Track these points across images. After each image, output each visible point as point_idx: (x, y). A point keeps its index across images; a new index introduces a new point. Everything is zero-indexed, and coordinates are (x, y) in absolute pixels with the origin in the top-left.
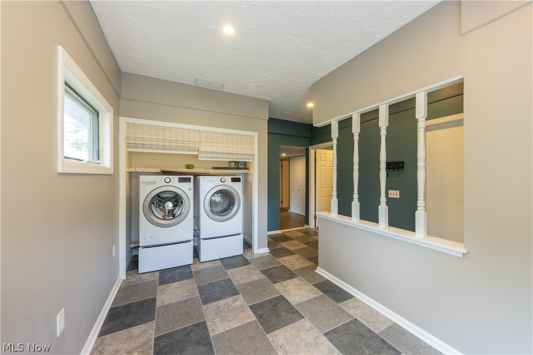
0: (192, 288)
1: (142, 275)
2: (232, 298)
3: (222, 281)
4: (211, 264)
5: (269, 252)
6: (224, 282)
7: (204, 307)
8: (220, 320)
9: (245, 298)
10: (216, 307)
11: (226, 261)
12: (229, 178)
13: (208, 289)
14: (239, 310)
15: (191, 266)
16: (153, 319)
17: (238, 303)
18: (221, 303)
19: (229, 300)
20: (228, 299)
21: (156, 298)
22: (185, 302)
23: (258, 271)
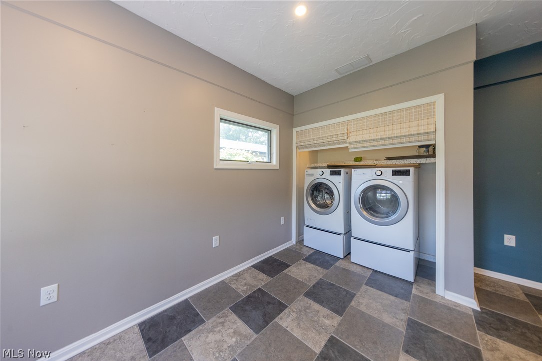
0: (315, 277)
1: (304, 247)
2: (329, 312)
3: (345, 290)
4: (359, 269)
5: (474, 310)
6: (345, 293)
7: (302, 297)
8: (295, 317)
9: (340, 324)
10: (308, 305)
11: (379, 276)
12: (390, 170)
13: (323, 287)
14: (318, 328)
15: (340, 260)
16: (272, 277)
17: (327, 322)
18: (316, 306)
19: (325, 311)
20: (325, 309)
21: (290, 266)
22: (298, 281)
23: (404, 316)
